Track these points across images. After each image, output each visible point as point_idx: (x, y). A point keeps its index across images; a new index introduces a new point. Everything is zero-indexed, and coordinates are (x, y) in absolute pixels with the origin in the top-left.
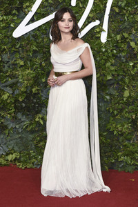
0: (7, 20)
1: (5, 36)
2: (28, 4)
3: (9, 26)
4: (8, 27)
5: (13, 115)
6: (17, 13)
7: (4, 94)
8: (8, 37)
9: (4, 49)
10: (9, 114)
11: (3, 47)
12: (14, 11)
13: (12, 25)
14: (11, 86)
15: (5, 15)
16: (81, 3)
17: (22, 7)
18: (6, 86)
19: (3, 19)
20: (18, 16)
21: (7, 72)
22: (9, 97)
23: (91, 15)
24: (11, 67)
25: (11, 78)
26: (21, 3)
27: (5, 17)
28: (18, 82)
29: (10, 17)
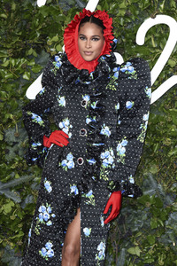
0: (16, 66)
1: (12, 97)
2: (56, 38)
3: (20, 78)
4: (18, 79)
5: (20, 243)
6: (35, 54)
7: (4, 203)
8: (18, 98)
9: (10, 120)
10: (13, 241)
11: (7, 116)
12: (31, 51)
13: (25, 77)
14: (19, 188)
15: (13, 57)
16: (155, 38)
17: (44, 44)
18: (11, 189)
19: (10, 64)
20: (37, 59)
21: (13, 162)
22: (14, 208)
23: (173, 63)
24: (20, 153)
25: (20, 175)
26: (44, 37)
27: (13, 61)
28: (31, 181)
29: (22, 61)
